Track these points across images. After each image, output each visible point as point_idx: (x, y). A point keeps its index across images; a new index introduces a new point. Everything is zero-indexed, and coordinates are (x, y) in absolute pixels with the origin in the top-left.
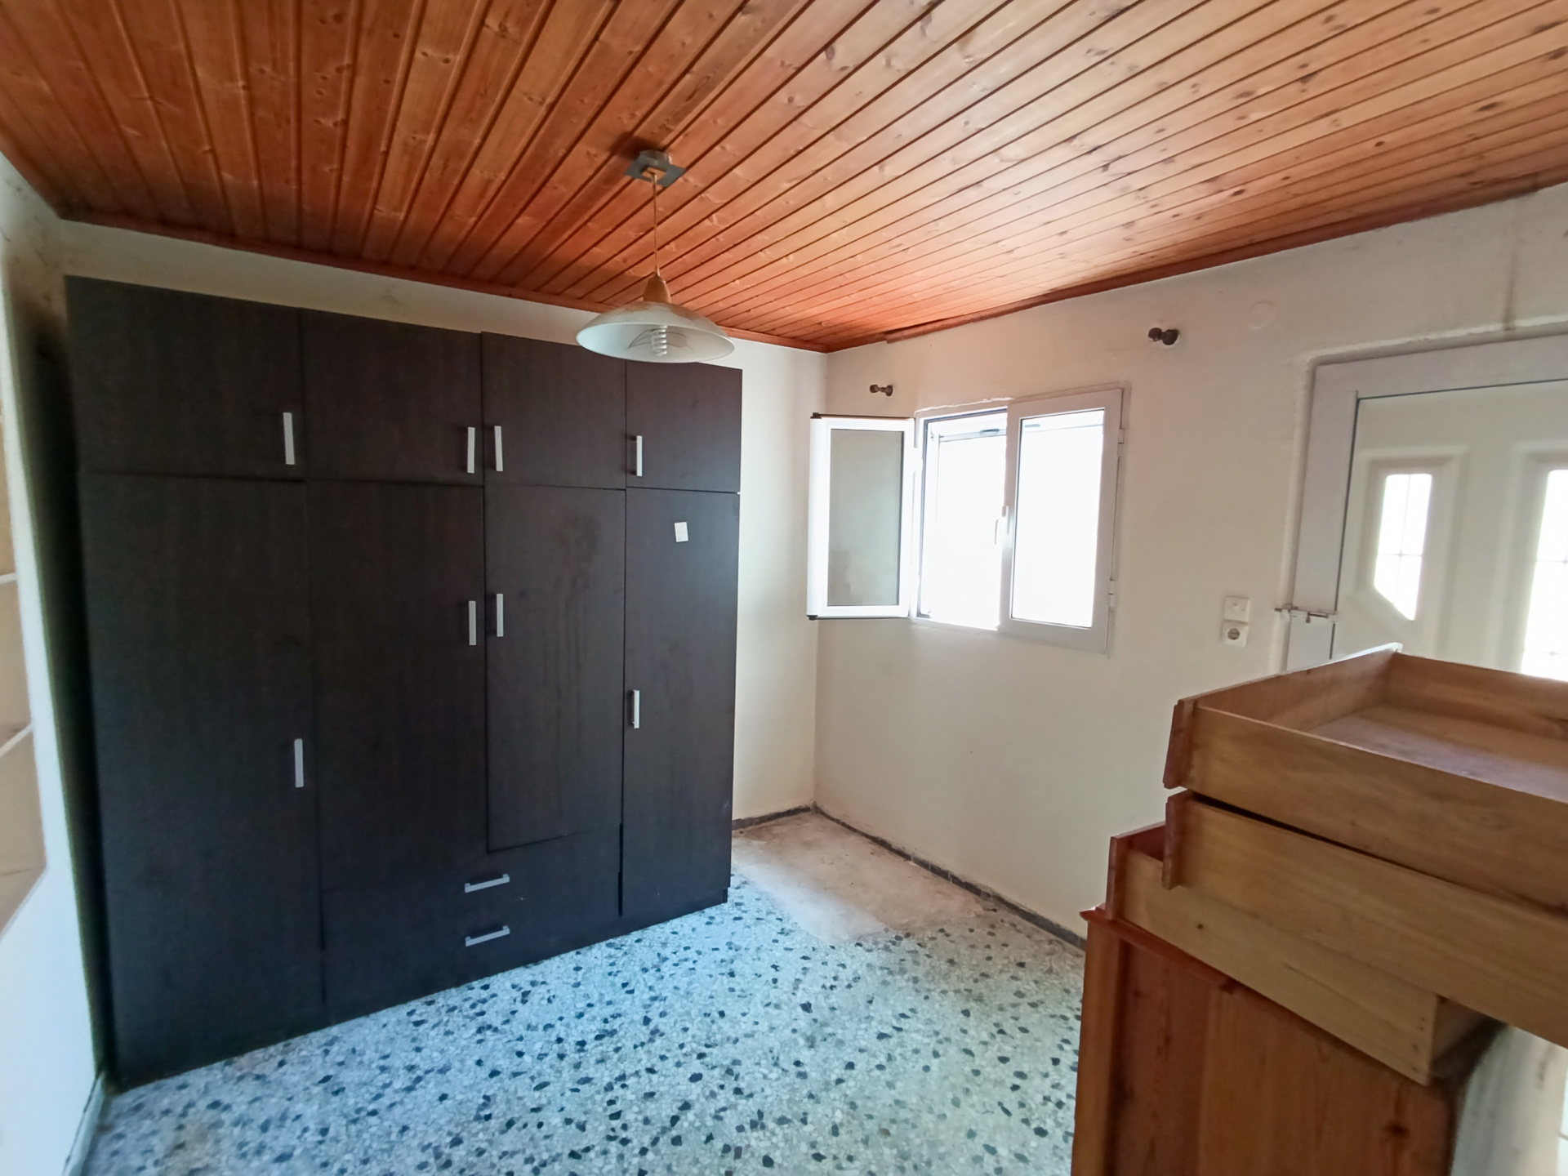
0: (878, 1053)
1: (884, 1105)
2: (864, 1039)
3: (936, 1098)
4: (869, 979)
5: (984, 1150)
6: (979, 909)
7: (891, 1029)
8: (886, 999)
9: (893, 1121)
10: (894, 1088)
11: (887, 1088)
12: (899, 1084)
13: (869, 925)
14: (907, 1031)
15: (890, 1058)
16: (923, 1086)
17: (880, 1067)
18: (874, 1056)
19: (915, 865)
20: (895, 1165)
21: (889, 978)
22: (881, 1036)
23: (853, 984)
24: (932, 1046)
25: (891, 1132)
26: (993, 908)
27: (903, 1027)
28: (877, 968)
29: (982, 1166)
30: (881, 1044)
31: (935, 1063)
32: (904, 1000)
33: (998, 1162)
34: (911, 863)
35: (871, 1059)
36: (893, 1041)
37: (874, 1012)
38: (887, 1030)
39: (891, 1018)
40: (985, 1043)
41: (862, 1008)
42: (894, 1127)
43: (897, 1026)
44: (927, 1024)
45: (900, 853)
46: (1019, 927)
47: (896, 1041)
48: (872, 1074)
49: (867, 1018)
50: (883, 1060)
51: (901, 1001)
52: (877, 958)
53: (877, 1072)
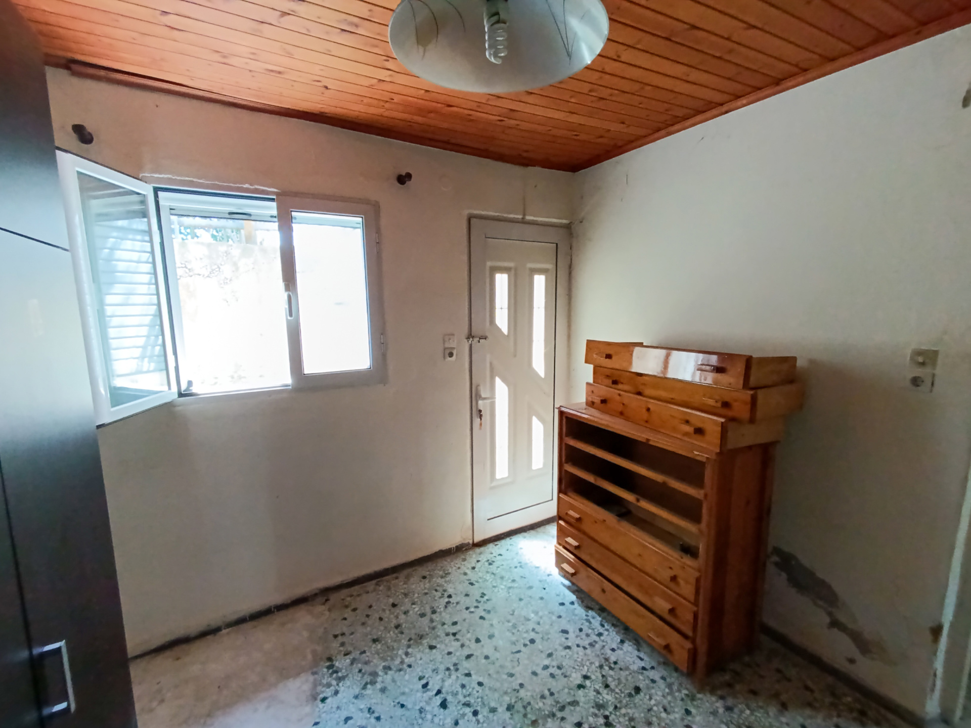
0: (461, 712)
1: (511, 719)
2: (445, 719)
3: (506, 685)
4: (374, 701)
5: (546, 671)
6: (320, 608)
7: (438, 697)
8: (403, 694)
9: (525, 716)
10: (497, 708)
11: (495, 713)
12: (493, 704)
13: (300, 685)
14: (442, 687)
15: (467, 705)
16: (496, 690)
17: (475, 713)
18: (464, 715)
19: (230, 629)
20: (560, 723)
21: (379, 686)
22: (444, 705)
23: (376, 715)
24: (459, 675)
25: (534, 719)
26: (324, 600)
27: (437, 689)
28: (363, 691)
29: (557, 675)
30: (452, 707)
31: (475, 678)
32: (407, 681)
33: (553, 667)
34: (224, 631)
35: (466, 718)
36: (450, 698)
37: (415, 704)
38: (438, 700)
39: (425, 695)
40: (462, 646)
41: (408, 713)
42: (529, 716)
43: (435, 692)
44: (437, 673)
45: (204, 634)
46: (355, 594)
47: (451, 697)
48: (481, 721)
49: (421, 712)
50: (468, 710)
51: (409, 682)
52: (348, 689)
53: (480, 717)
